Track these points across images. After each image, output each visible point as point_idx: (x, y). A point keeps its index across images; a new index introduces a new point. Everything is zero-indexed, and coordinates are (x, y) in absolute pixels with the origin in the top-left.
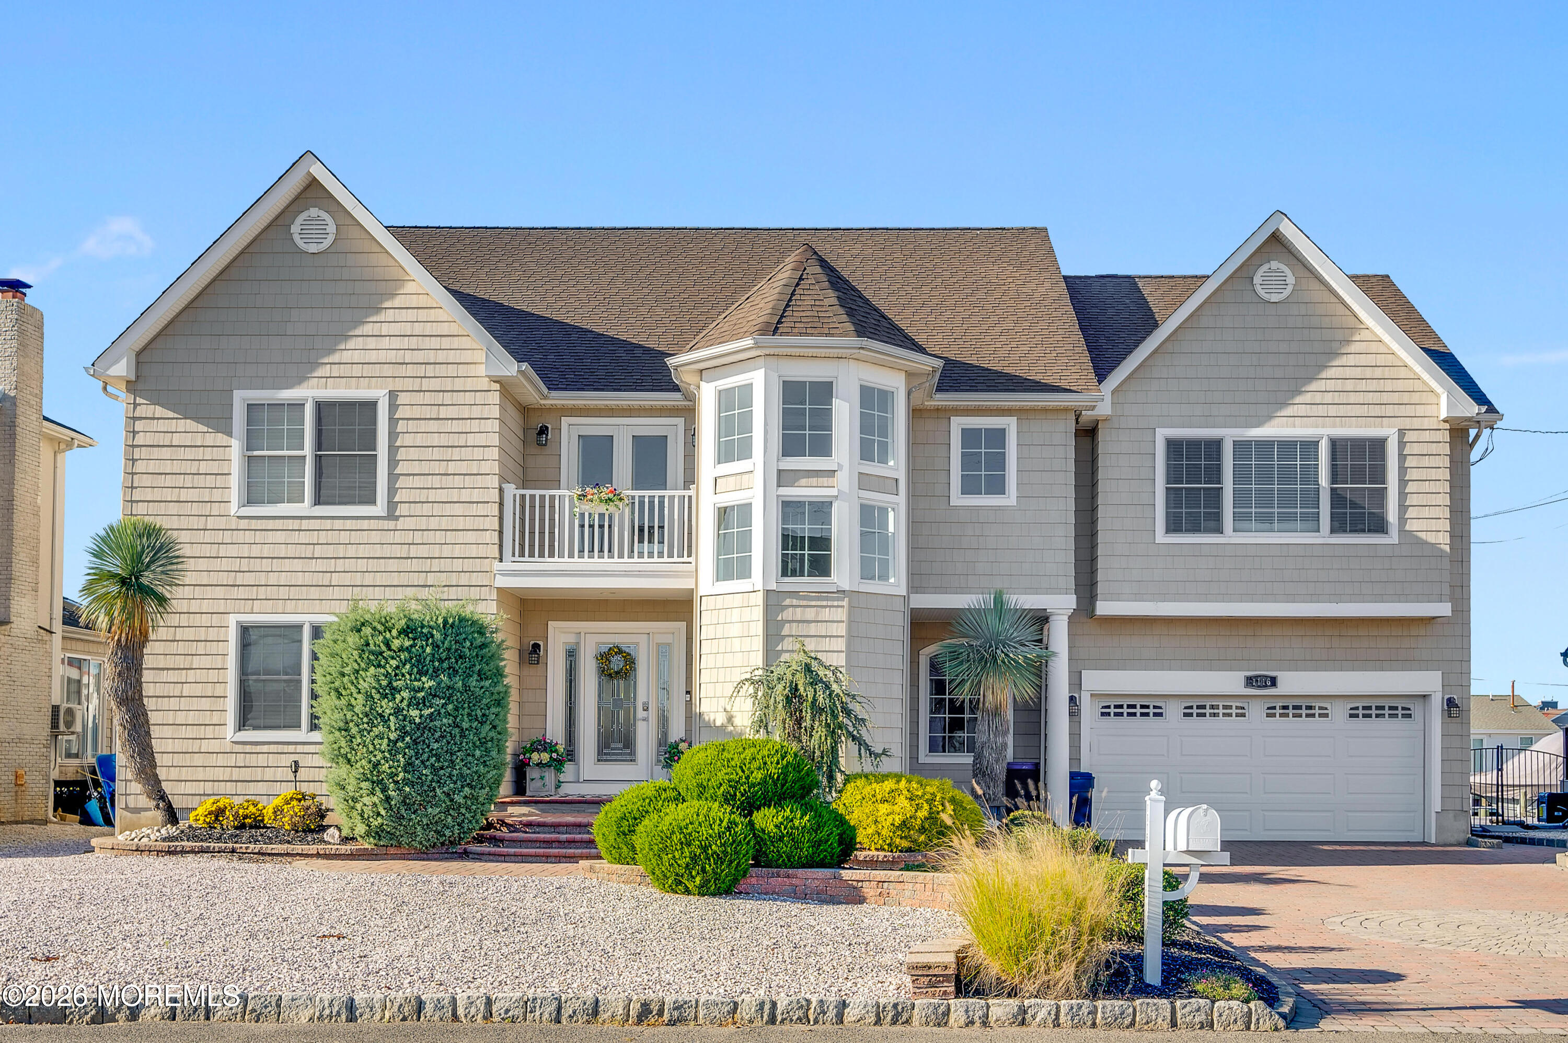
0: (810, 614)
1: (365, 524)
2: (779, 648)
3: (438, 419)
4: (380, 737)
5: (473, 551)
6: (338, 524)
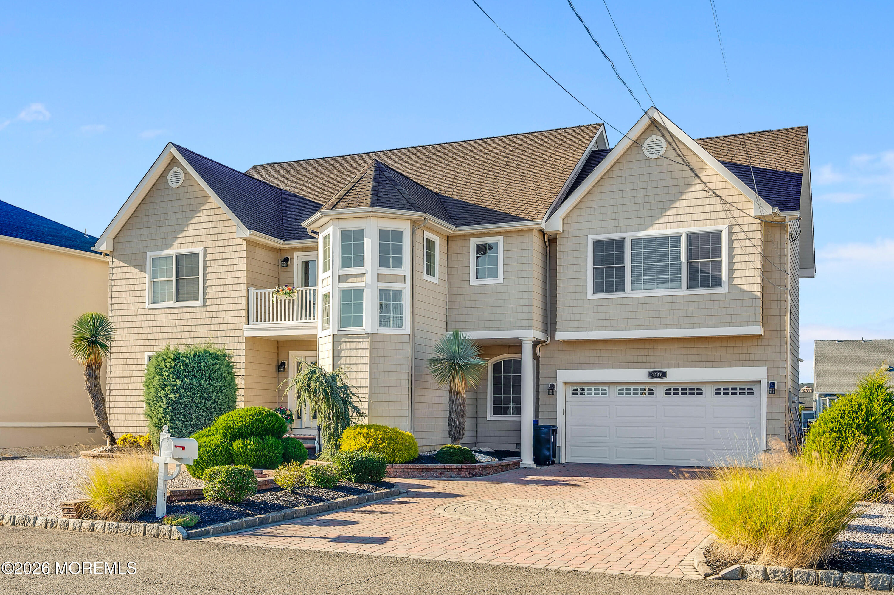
0: (353, 345)
1: (194, 310)
2: (339, 363)
3: (222, 259)
4: (160, 407)
5: (236, 320)
6: (185, 310)
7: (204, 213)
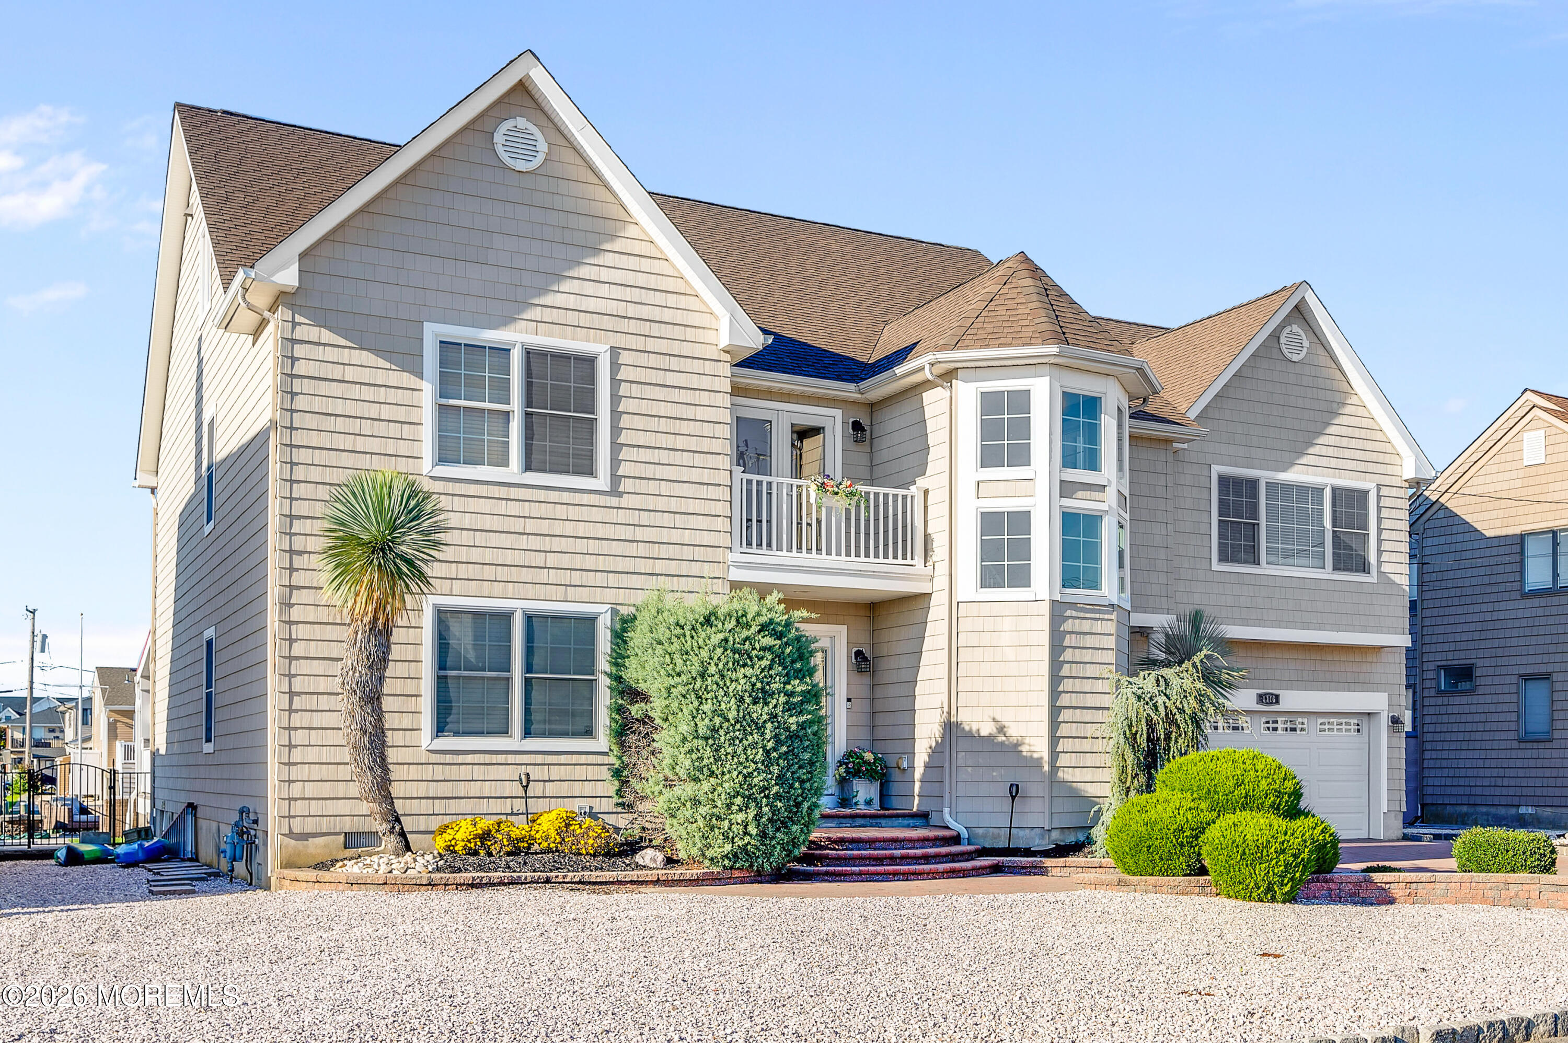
0: (1086, 626)
1: (586, 499)
3: (665, 386)
5: (706, 538)
6: (553, 496)
7: (608, 259)
